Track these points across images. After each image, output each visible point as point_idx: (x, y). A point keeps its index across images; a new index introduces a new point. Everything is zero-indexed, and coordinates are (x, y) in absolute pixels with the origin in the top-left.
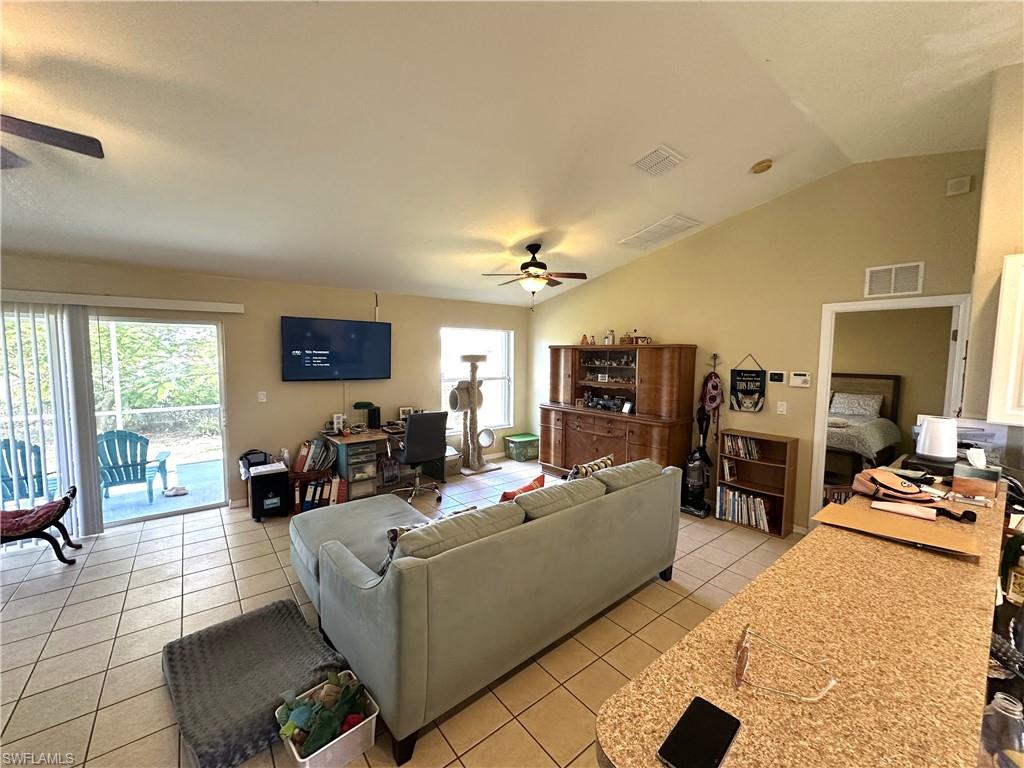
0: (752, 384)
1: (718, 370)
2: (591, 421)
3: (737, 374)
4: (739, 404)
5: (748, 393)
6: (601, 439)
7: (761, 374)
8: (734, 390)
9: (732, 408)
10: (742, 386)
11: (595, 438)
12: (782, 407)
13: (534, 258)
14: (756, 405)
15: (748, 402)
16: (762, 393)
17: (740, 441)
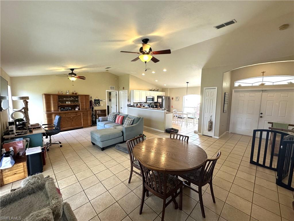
0: (98, 102)
1: (92, 100)
2: (70, 113)
3: (95, 100)
4: (96, 105)
5: (97, 103)
6: (73, 117)
7: (99, 100)
8: (95, 103)
9: (95, 106)
10: (96, 102)
11: (71, 117)
12: (102, 105)
13: (72, 72)
14: (99, 105)
15: (97, 105)
16: (99, 103)
17: (99, 111)
